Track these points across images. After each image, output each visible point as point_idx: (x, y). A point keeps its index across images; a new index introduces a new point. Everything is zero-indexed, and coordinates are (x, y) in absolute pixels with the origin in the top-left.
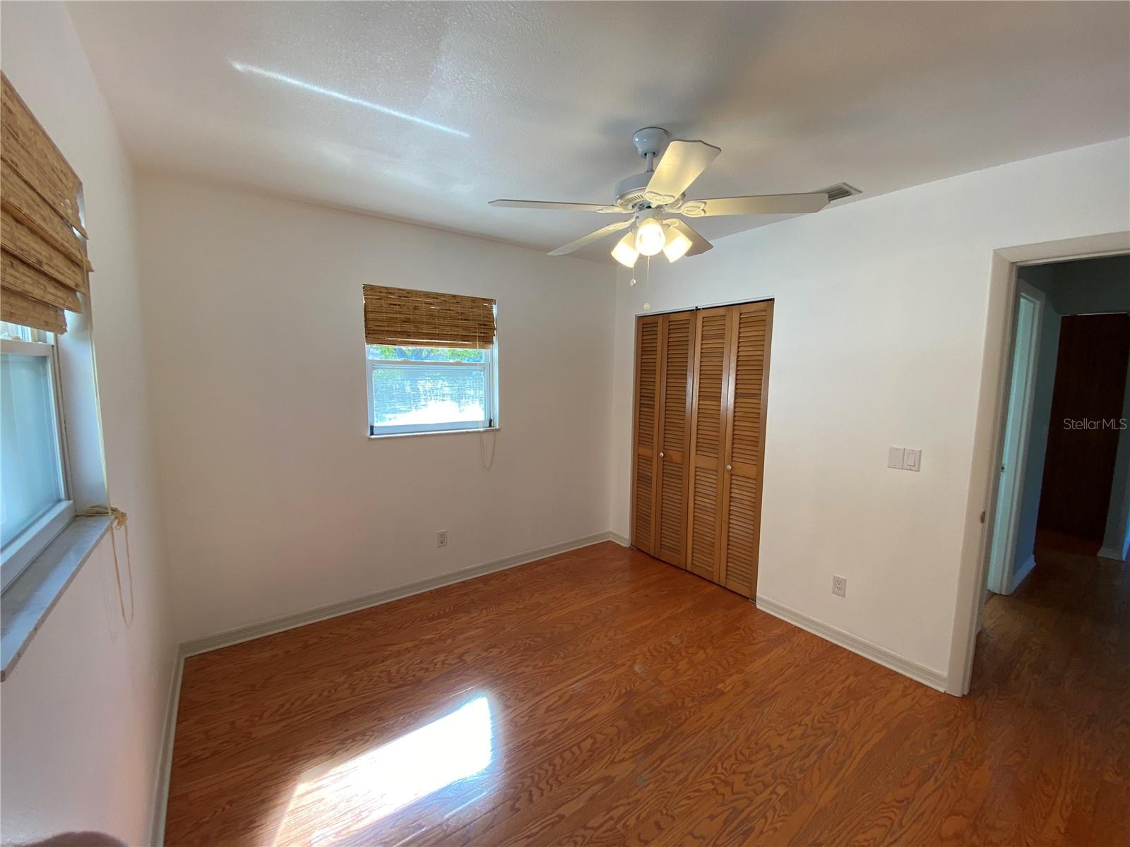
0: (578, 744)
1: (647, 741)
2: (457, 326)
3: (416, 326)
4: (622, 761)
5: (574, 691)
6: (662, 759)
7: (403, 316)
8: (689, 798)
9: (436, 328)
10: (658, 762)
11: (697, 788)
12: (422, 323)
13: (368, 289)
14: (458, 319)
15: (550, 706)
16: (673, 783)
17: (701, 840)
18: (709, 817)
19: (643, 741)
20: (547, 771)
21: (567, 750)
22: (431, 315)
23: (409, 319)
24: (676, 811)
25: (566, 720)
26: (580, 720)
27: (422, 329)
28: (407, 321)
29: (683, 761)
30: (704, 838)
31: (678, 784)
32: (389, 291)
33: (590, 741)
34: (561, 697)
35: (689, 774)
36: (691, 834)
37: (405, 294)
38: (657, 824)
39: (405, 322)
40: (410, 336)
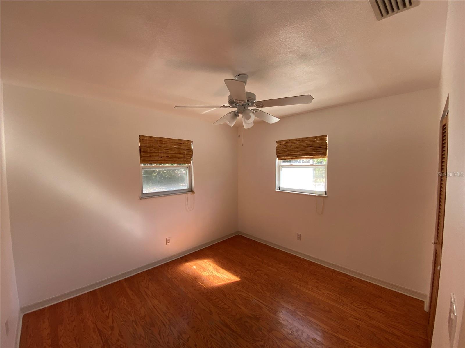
0: (225, 304)
1: (230, 325)
2: (307, 150)
3: (291, 152)
4: (219, 317)
5: (252, 300)
6: (222, 330)
7: (286, 149)
8: (204, 338)
9: (298, 152)
10: (220, 329)
11: (208, 341)
12: (293, 151)
13: (278, 142)
14: (308, 147)
15: (241, 295)
16: (211, 333)
17: (187, 340)
18: (196, 344)
19: (230, 324)
20: (214, 298)
21: (222, 301)
22: (296, 147)
23: (288, 150)
24: (198, 333)
25: (236, 299)
26: (237, 304)
27: (293, 153)
28: (288, 151)
29: (221, 337)
30: (187, 341)
31: (210, 335)
32: (283, 141)
33: (228, 307)
34: (247, 297)
35: (215, 339)
36: (190, 337)
37: (289, 141)
38: (194, 327)
39: (287, 151)
40: (289, 156)
